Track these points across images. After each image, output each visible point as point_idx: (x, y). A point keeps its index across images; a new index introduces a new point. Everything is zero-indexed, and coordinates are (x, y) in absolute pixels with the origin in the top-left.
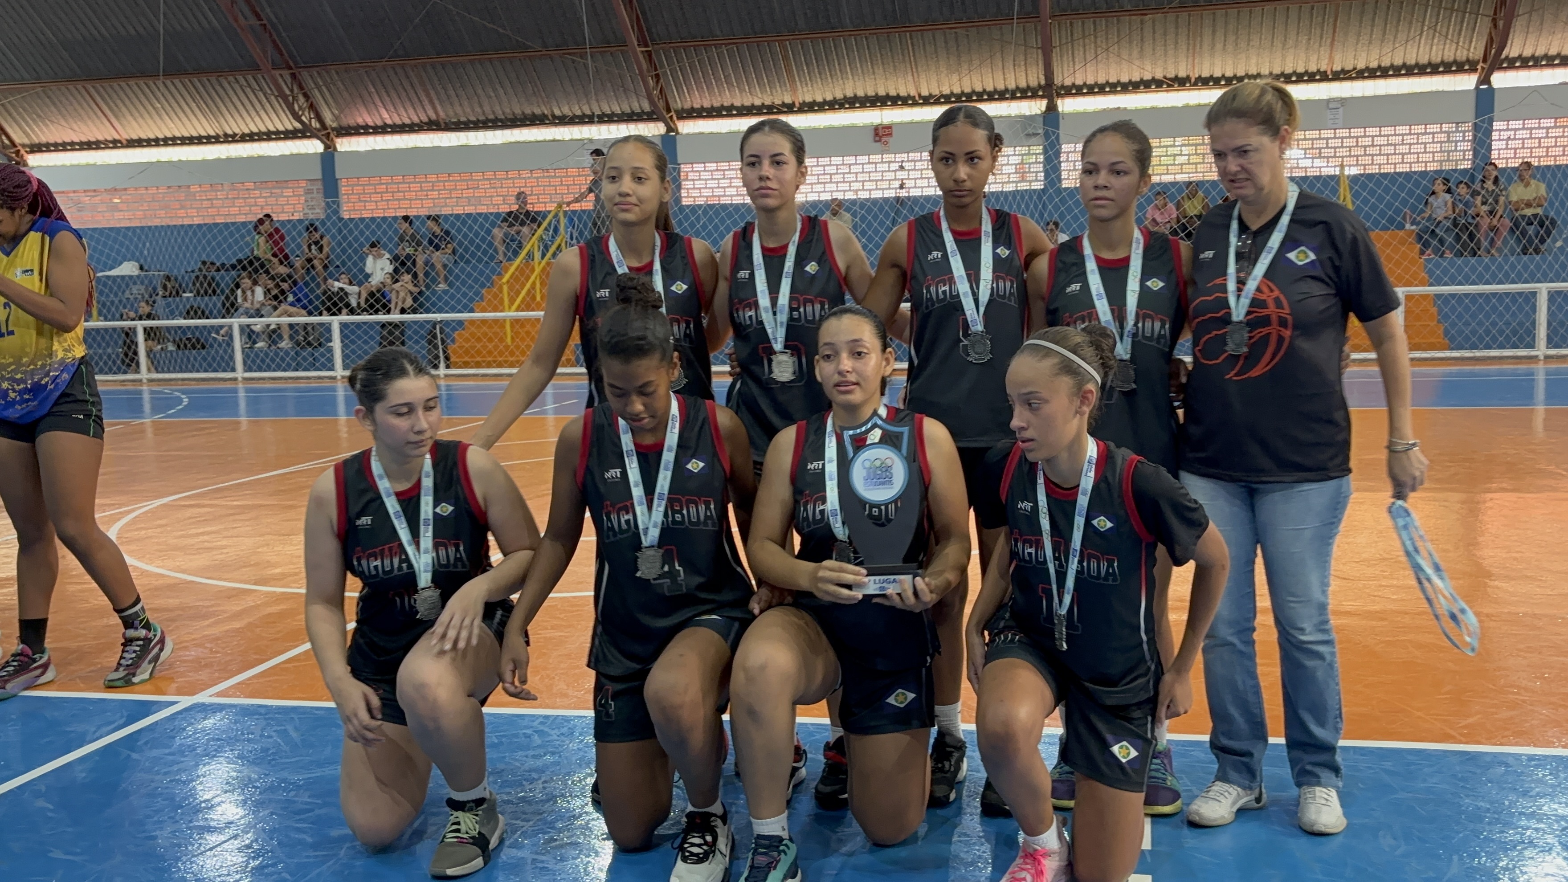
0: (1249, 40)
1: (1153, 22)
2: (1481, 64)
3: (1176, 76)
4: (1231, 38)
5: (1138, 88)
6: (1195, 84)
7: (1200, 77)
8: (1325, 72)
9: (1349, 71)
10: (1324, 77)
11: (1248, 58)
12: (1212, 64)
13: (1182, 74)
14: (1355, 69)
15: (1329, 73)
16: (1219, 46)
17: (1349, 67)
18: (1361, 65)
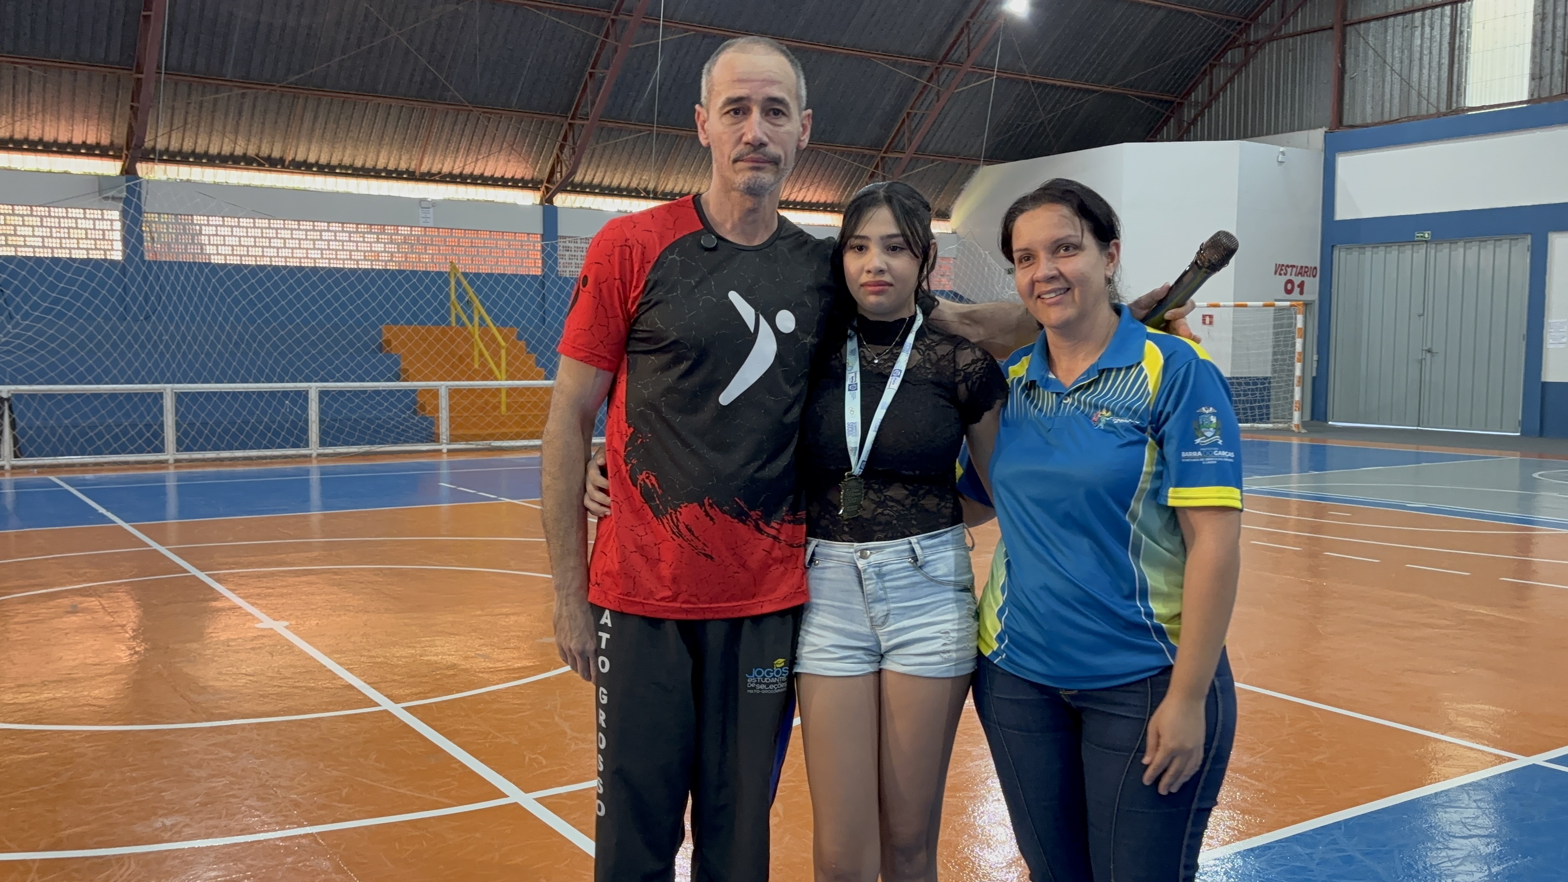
0: (348, 131)
1: (256, 98)
2: (545, 184)
3: (269, 156)
4: (331, 126)
5: (227, 162)
6: (288, 168)
7: (293, 160)
8: (414, 172)
9: (434, 175)
10: (412, 176)
11: (345, 147)
12: (309, 150)
13: (276, 154)
14: (440, 173)
15: (417, 173)
16: (318, 132)
17: (435, 170)
18: (446, 170)
